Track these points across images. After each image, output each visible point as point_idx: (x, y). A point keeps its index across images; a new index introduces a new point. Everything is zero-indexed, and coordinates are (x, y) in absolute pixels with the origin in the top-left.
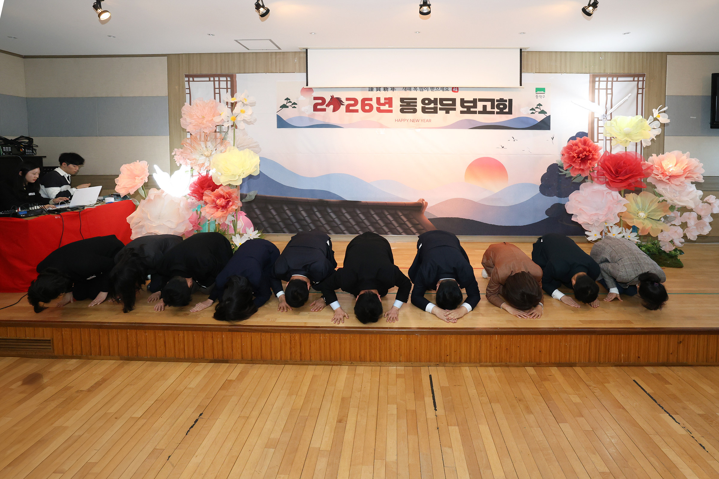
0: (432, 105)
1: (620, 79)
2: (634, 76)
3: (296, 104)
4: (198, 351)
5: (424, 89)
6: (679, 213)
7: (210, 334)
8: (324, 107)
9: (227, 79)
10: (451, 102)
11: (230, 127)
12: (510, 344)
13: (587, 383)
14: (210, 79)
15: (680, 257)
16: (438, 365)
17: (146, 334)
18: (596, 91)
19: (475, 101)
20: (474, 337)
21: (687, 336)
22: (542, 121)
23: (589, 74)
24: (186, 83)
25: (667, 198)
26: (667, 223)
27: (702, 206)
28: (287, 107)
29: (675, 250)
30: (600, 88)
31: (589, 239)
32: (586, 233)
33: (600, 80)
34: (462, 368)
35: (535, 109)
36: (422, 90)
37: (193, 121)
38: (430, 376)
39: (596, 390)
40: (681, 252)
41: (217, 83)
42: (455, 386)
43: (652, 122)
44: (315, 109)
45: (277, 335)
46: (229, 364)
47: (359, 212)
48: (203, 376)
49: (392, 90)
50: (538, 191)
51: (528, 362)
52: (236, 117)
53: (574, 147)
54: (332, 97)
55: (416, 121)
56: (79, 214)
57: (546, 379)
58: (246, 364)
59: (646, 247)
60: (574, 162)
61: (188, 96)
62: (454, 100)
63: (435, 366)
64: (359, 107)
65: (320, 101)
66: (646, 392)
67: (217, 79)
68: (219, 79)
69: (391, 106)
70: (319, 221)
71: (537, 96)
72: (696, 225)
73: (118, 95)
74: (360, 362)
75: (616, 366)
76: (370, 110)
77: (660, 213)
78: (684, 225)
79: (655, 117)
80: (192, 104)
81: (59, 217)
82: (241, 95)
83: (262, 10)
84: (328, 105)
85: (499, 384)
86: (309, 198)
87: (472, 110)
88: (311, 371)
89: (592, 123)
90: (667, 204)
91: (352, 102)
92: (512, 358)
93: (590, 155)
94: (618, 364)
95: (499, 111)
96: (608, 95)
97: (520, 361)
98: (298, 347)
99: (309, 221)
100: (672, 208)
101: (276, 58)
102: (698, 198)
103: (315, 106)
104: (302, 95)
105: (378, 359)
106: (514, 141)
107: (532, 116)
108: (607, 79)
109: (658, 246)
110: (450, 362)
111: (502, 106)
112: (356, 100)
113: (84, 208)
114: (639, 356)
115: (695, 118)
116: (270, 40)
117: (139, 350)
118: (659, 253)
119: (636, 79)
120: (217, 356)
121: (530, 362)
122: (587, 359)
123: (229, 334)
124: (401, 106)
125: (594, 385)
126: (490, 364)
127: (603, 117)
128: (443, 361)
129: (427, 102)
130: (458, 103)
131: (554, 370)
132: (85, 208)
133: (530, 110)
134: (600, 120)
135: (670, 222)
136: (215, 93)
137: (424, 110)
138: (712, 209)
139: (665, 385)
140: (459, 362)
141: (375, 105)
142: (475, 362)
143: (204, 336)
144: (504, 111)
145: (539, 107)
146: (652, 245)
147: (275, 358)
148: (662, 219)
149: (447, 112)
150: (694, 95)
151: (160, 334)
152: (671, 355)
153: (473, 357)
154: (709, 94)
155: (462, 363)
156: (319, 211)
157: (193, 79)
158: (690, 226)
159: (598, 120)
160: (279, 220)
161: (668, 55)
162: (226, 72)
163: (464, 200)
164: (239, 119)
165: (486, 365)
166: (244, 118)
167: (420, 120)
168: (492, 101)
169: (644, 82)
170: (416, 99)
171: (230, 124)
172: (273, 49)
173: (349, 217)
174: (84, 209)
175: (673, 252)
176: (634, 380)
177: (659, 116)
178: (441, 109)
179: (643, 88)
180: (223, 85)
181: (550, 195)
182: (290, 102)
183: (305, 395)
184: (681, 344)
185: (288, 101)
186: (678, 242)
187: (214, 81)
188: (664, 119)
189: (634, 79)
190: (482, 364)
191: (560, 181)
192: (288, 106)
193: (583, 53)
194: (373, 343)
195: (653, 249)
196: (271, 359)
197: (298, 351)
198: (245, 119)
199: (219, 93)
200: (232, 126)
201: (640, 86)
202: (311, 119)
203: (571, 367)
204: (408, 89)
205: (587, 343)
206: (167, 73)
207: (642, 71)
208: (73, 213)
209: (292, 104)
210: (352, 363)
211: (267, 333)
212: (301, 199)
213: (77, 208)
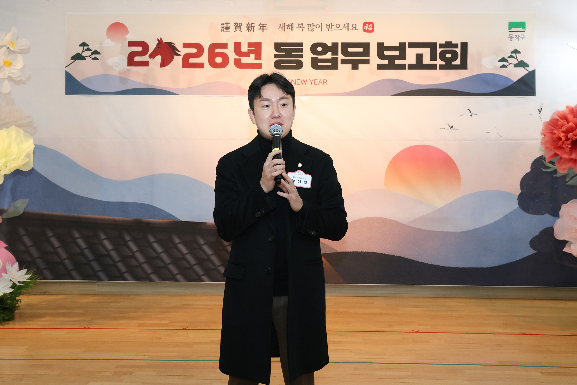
0: (329, 55)
3: (99, 53)
5: (314, 27)
8: (146, 58)
10: (361, 50)
19: (402, 48)
22: (521, 80)
28: (84, 58)
35: (508, 59)
36: (312, 30)
44: (131, 62)
47: (202, 242)
49: (260, 29)
50: (515, 205)
53: (561, 122)
54: (160, 42)
55: (300, 83)
60: (561, 148)
62: (366, 46)
64: (204, 59)
65: (139, 49)
69: (258, 56)
70: (134, 257)
71: (511, 37)
76: (224, 64)
82: (6, 35)
84: (152, 56)
86: (117, 217)
87: (397, 62)
91: (194, 51)
95: (444, 63)
99: (116, 258)
103: (131, 56)
104: (108, 38)
106: (471, 116)
107: (503, 72)
111: (449, 56)
112: (199, 47)
124: (276, 56)
129: (320, 49)
130: (373, 50)
133: (500, 61)
137: (315, 64)
141: (232, 56)
144: (454, 63)
145: (514, 55)
149: (355, 67)
156: (134, 240)
160: (63, 255)
163: (384, 221)
166: (9, 75)
167: (308, 81)
168: (432, 46)
170: (301, 44)
173: (184, 250)
178: (344, 62)
181: (537, 212)
182: (89, 49)
185: (86, 48)
191: (556, 186)
192: (84, 56)
198: (13, 76)
202: (123, 80)
204: (289, 28)
209: (92, 54)
212: (104, 220)
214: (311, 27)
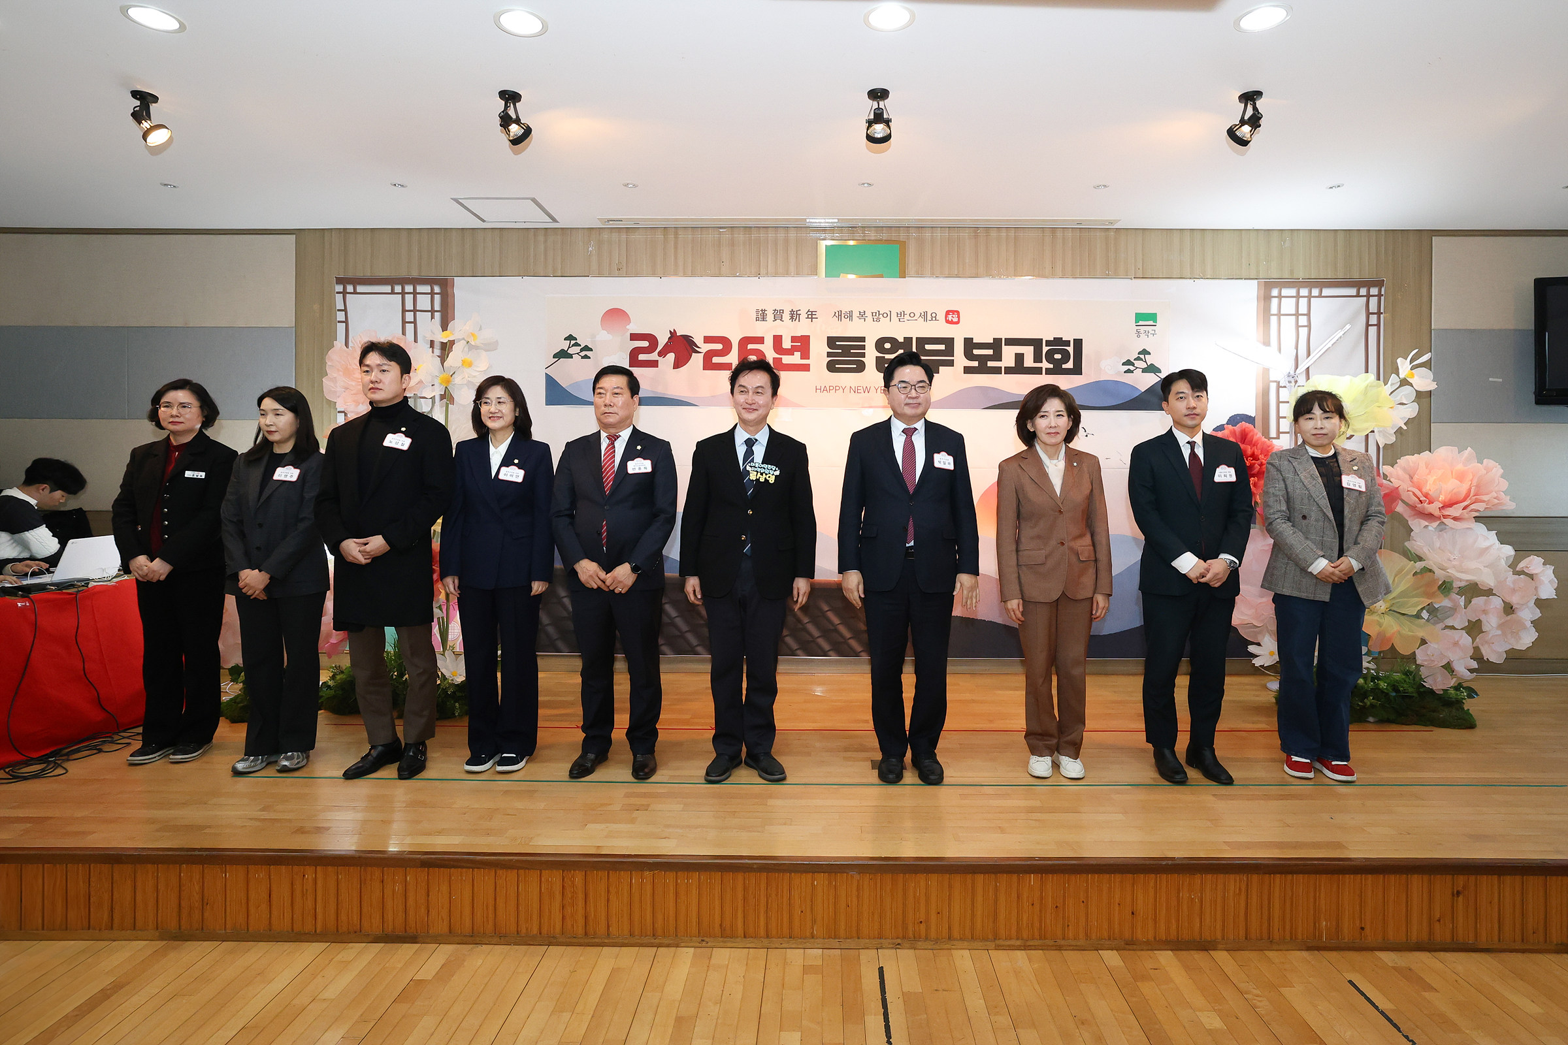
1: (1326, 292)
2: (1358, 284)
3: (591, 350)
4: (348, 916)
5: (881, 316)
6: (1462, 601)
7: (377, 872)
8: (654, 356)
9: (432, 289)
10: (942, 347)
11: (437, 399)
12: (1064, 896)
13: (1242, 986)
14: (393, 289)
15: (1468, 704)
16: (899, 944)
17: (226, 875)
18: (1274, 319)
19: (996, 345)
20: (980, 878)
21: (1472, 878)
23: (1256, 281)
24: (339, 298)
25: (1432, 564)
26: (1435, 624)
27: (1514, 582)
28: (570, 356)
29: (1457, 688)
30: (1282, 313)
31: (1257, 662)
32: (1251, 648)
33: (1282, 295)
34: (955, 952)
35: (1135, 362)
36: (878, 320)
37: (354, 384)
38: (881, 970)
39: (1259, 1001)
40: (1472, 693)
41: (409, 298)
42: (936, 990)
43: (1398, 388)
44: (634, 361)
45: (533, 876)
46: (419, 945)
48: (356, 973)
49: (808, 318)
51: (1105, 939)
52: (451, 376)
54: (673, 334)
55: (862, 391)
56: (76, 597)
57: (1145, 978)
58: (458, 946)
59: (1388, 681)
61: (341, 327)
62: (949, 343)
63: (892, 948)
65: (645, 344)
66: (1377, 1008)
67: (409, 288)
68: (415, 289)
69: (805, 355)
71: (1138, 332)
72: (1501, 626)
73: (177, 322)
74: (722, 939)
75: (1309, 949)
77: (1416, 599)
78: (1474, 628)
79: (1402, 376)
80: (350, 344)
81: (28, 604)
82: (465, 324)
83: (514, 129)
84: (662, 354)
85: (1037, 987)
87: (990, 364)
88: (607, 960)
89: (1265, 394)
90: (1435, 577)
91: (719, 346)
92: (1068, 930)
93: (1255, 464)
94: (1314, 946)
95: (1051, 366)
96: (1300, 329)
97: (1087, 936)
98: (581, 903)
100: (1445, 587)
101: (546, 241)
102: (1503, 562)
103: (635, 353)
104: (603, 330)
105: (762, 932)
107: (1128, 379)
108: (1298, 292)
109: (1417, 679)
110: (927, 938)
111: (1058, 356)
112: (726, 342)
113: (88, 583)
114: (1363, 926)
115: (1501, 380)
116: (534, 200)
117: (206, 914)
118: (1420, 693)
119: (1363, 291)
120: (391, 928)
121: (1109, 939)
122: (1242, 933)
123: (422, 874)
124: (829, 355)
125: (1257, 992)
126: (1018, 943)
127: (1287, 379)
128: (911, 935)
129: (887, 346)
130: (959, 348)
131: (1166, 958)
132: (90, 586)
133: (1123, 364)
134: (1282, 387)
135: (1442, 620)
136: (404, 322)
138: (1536, 588)
139: (1423, 993)
140: (948, 939)
142: (985, 939)
143: (363, 877)
144: (1064, 366)
145: (1142, 356)
146: (1404, 677)
147: (527, 929)
148: (1425, 615)
150: (1497, 327)
151: (259, 874)
152: (1437, 925)
153: (979, 925)
154: (1530, 325)
155: (954, 940)
157: (355, 289)
158: (1488, 629)
159: (1279, 387)
161: (1433, 238)
162: (432, 273)
164: (457, 379)
165: (1009, 946)
166: (470, 379)
167: (872, 388)
168: (1036, 343)
169: (1382, 298)
170: (863, 339)
171: (438, 391)
172: (541, 220)
174: (87, 586)
175: (1452, 691)
176: (1350, 982)
177: (1413, 376)
179: (1379, 313)
180: (424, 302)
182: (577, 345)
183: (592, 1013)
184: (1461, 898)
185: (573, 342)
186: (1463, 666)
187: (403, 293)
188: (1424, 381)
189: (1358, 291)
190: (1001, 942)
192: (571, 353)
193: (1243, 232)
194: (752, 893)
195: (1405, 685)
196: (518, 933)
197: (581, 912)
199: (415, 322)
200: (442, 397)
201: (1373, 307)
203: (1206, 952)
204: (846, 317)
205: (1240, 894)
206: (294, 273)
207: (1377, 274)
208: (62, 597)
209: (582, 350)
210: (703, 941)
211: (509, 871)
213: (70, 584)
214: (877, 316)
